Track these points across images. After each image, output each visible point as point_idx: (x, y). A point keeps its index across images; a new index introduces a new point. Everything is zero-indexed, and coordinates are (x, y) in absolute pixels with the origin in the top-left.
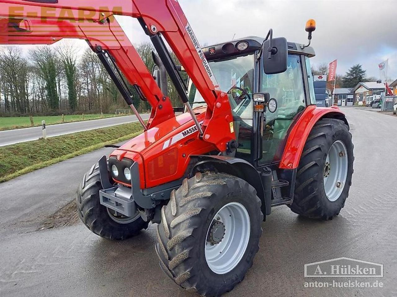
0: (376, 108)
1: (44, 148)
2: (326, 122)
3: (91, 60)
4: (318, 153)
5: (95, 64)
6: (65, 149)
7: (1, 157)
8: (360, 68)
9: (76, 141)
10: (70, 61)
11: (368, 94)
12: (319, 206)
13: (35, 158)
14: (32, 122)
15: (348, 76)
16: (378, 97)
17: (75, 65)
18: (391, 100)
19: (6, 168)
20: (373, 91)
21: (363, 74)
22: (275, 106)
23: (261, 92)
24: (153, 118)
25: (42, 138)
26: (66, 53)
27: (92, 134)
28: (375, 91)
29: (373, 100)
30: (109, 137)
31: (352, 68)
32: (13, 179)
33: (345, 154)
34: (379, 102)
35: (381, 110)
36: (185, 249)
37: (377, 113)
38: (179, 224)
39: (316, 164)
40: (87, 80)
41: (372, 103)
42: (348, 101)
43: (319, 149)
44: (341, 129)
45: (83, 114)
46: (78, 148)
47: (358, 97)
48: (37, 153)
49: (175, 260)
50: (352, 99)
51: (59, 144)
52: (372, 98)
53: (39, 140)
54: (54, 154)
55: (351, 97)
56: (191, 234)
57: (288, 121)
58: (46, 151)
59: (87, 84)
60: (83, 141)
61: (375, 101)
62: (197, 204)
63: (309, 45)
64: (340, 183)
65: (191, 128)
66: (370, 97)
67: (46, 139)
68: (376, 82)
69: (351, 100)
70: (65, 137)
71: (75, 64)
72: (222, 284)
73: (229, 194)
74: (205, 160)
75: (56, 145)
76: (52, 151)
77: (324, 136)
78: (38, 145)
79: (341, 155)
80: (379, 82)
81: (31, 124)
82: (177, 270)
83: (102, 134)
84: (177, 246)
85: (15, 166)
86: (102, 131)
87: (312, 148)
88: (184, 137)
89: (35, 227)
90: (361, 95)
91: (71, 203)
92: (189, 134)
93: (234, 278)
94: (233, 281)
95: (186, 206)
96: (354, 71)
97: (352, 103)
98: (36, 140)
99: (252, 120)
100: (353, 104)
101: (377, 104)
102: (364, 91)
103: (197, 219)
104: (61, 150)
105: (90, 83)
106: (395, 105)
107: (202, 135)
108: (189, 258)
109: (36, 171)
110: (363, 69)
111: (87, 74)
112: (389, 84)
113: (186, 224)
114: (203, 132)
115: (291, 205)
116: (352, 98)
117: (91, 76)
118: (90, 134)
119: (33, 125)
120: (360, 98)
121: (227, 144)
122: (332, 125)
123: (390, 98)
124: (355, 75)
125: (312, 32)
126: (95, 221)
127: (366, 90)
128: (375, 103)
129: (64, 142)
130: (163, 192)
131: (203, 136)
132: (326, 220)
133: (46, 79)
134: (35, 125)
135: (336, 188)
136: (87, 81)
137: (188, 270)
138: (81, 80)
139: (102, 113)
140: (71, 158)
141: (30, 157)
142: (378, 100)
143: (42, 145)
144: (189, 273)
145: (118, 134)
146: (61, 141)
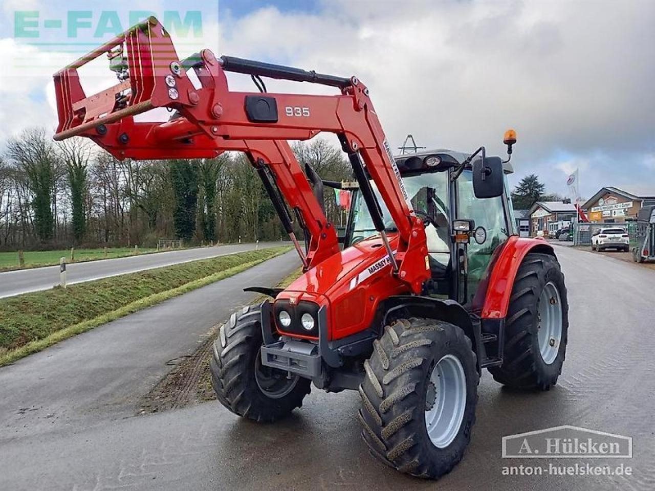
0: (565, 241)
1: (66, 302)
2: (533, 258)
3: (112, 160)
4: (530, 297)
5: (118, 166)
6: (97, 303)
7: (2, 317)
8: (536, 181)
9: (112, 290)
10: (79, 160)
11: (550, 220)
12: (534, 368)
13: (54, 318)
14: (22, 260)
15: (517, 192)
16: (566, 224)
17: (87, 168)
18: (586, 228)
19: (11, 335)
20: (557, 215)
21: (541, 189)
22: (484, 236)
23: (458, 219)
24: (314, 251)
25: (59, 287)
26: (72, 148)
27: (135, 280)
28: (560, 215)
29: (560, 228)
30: (162, 284)
31: (523, 180)
32: (48, 348)
33: (557, 300)
34: (568, 231)
35: (573, 244)
36: (407, 409)
37: (567, 248)
38: (395, 379)
39: (528, 313)
40: (105, 191)
41: (559, 233)
42: (521, 230)
43: (531, 292)
44: (552, 267)
45: (105, 248)
46: (117, 301)
47: (536, 223)
48: (55, 310)
49: (392, 425)
50: (527, 227)
51: (87, 296)
52: (557, 225)
53: (55, 290)
54: (83, 312)
55: (525, 223)
56: (413, 390)
57: (487, 257)
58: (68, 307)
59: (104, 198)
60: (124, 291)
61: (562, 230)
62: (416, 354)
63: (509, 160)
64: (554, 340)
65: (377, 263)
66: (555, 223)
67: (65, 288)
68: (562, 202)
69: (525, 228)
70: (94, 285)
71: (86, 165)
72: (442, 461)
73: (447, 343)
74: (402, 304)
75: (83, 297)
76: (79, 307)
77: (535, 275)
78: (55, 298)
79: (552, 301)
80: (567, 201)
81: (19, 264)
82: (394, 438)
83: (150, 280)
84: (395, 406)
85: (26, 330)
86: (149, 275)
87: (522, 291)
88: (370, 275)
89: (131, 411)
90: (541, 221)
91: (166, 378)
92: (376, 271)
93: (454, 455)
94: (453, 458)
95: (402, 356)
96: (527, 185)
97: (528, 232)
98: (50, 290)
99: (449, 254)
100: (530, 235)
101: (567, 234)
102: (544, 215)
103: (417, 372)
104: (93, 305)
105: (109, 197)
106: (594, 237)
107: (397, 271)
108: (412, 421)
109: (79, 335)
110: (540, 181)
111: (105, 183)
112: (581, 204)
113: (406, 378)
114: (399, 267)
115: (500, 366)
116: (528, 225)
117: (111, 185)
118: (132, 280)
119: (24, 266)
120: (538, 225)
121: (423, 284)
122: (543, 261)
123: (584, 226)
124: (528, 190)
125: (513, 145)
126: (243, 393)
127: (547, 214)
128: (563, 234)
129: (95, 292)
130: (350, 346)
131: (399, 273)
132: (543, 390)
133: (35, 189)
134: (28, 266)
135: (550, 347)
136: (105, 193)
137: (409, 437)
138: (92, 191)
139: (136, 246)
140: (124, 316)
141: (45, 317)
142: (567, 229)
143: (62, 298)
144: (412, 440)
145: (176, 280)
146: (89, 291)
